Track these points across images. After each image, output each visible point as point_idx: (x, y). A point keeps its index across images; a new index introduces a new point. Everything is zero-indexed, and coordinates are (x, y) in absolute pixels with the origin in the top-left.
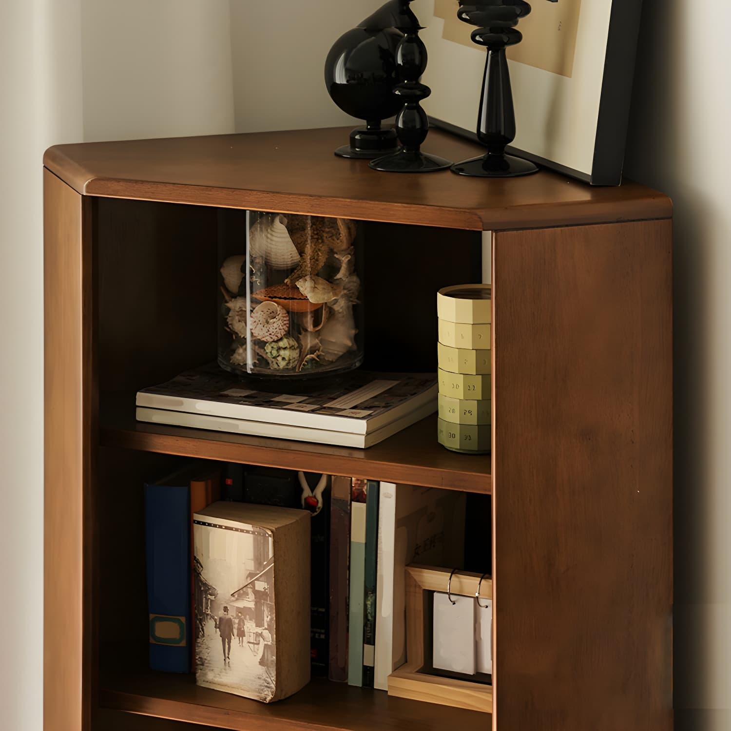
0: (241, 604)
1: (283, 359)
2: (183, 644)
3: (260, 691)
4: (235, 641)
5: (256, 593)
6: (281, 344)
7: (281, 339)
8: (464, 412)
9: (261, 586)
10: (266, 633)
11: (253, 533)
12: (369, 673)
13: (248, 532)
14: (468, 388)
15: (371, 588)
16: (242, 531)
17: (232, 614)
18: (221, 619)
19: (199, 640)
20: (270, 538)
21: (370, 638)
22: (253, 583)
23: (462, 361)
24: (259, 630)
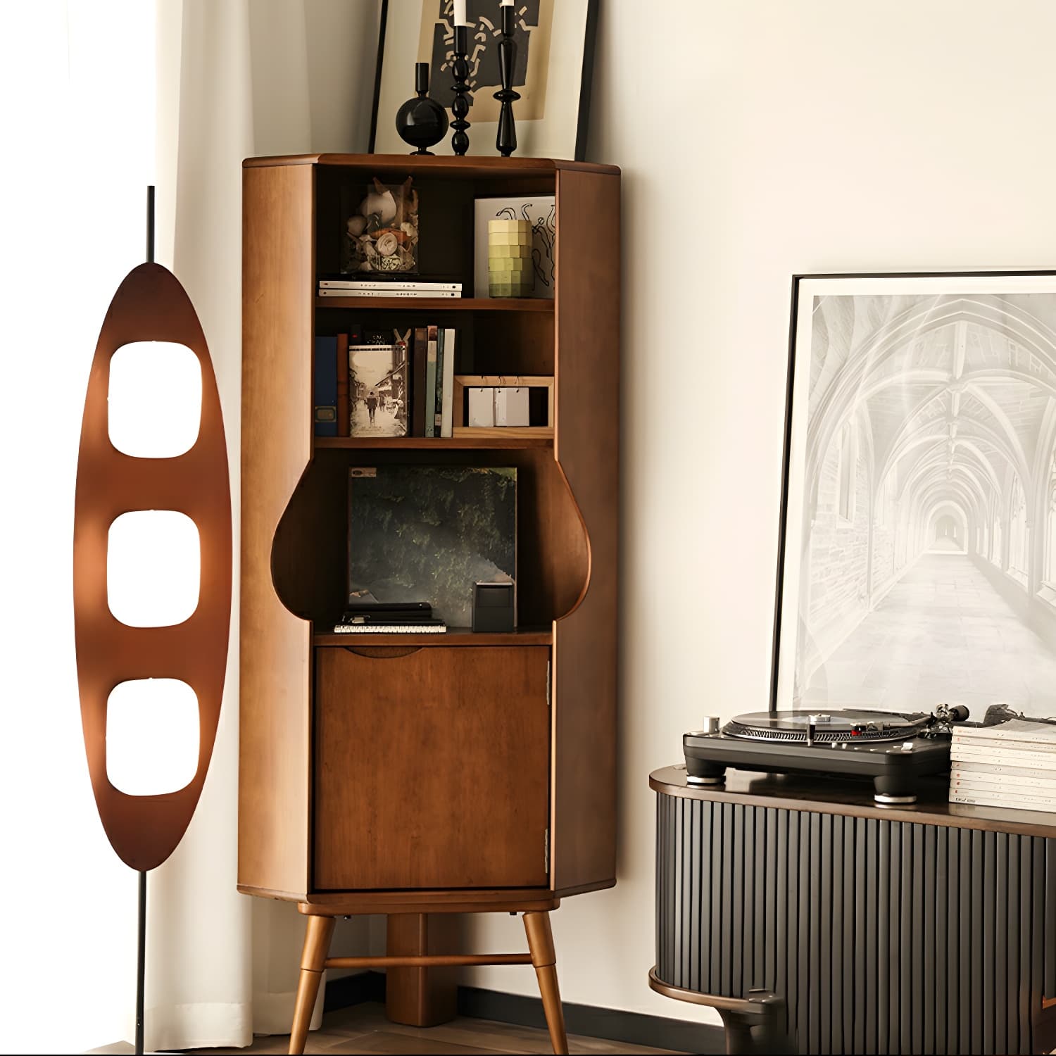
0: (382, 389)
1: (394, 264)
2: (335, 421)
3: (397, 431)
4: (378, 409)
5: (393, 381)
6: (393, 257)
7: (392, 255)
8: (513, 277)
9: (396, 377)
10: (400, 402)
11: (392, 349)
12: (438, 430)
13: (388, 349)
14: (515, 264)
15: (439, 385)
16: (385, 349)
17: (376, 395)
18: (368, 399)
19: (353, 414)
20: (404, 351)
21: (439, 410)
22: (392, 377)
23: (512, 251)
24: (395, 400)
